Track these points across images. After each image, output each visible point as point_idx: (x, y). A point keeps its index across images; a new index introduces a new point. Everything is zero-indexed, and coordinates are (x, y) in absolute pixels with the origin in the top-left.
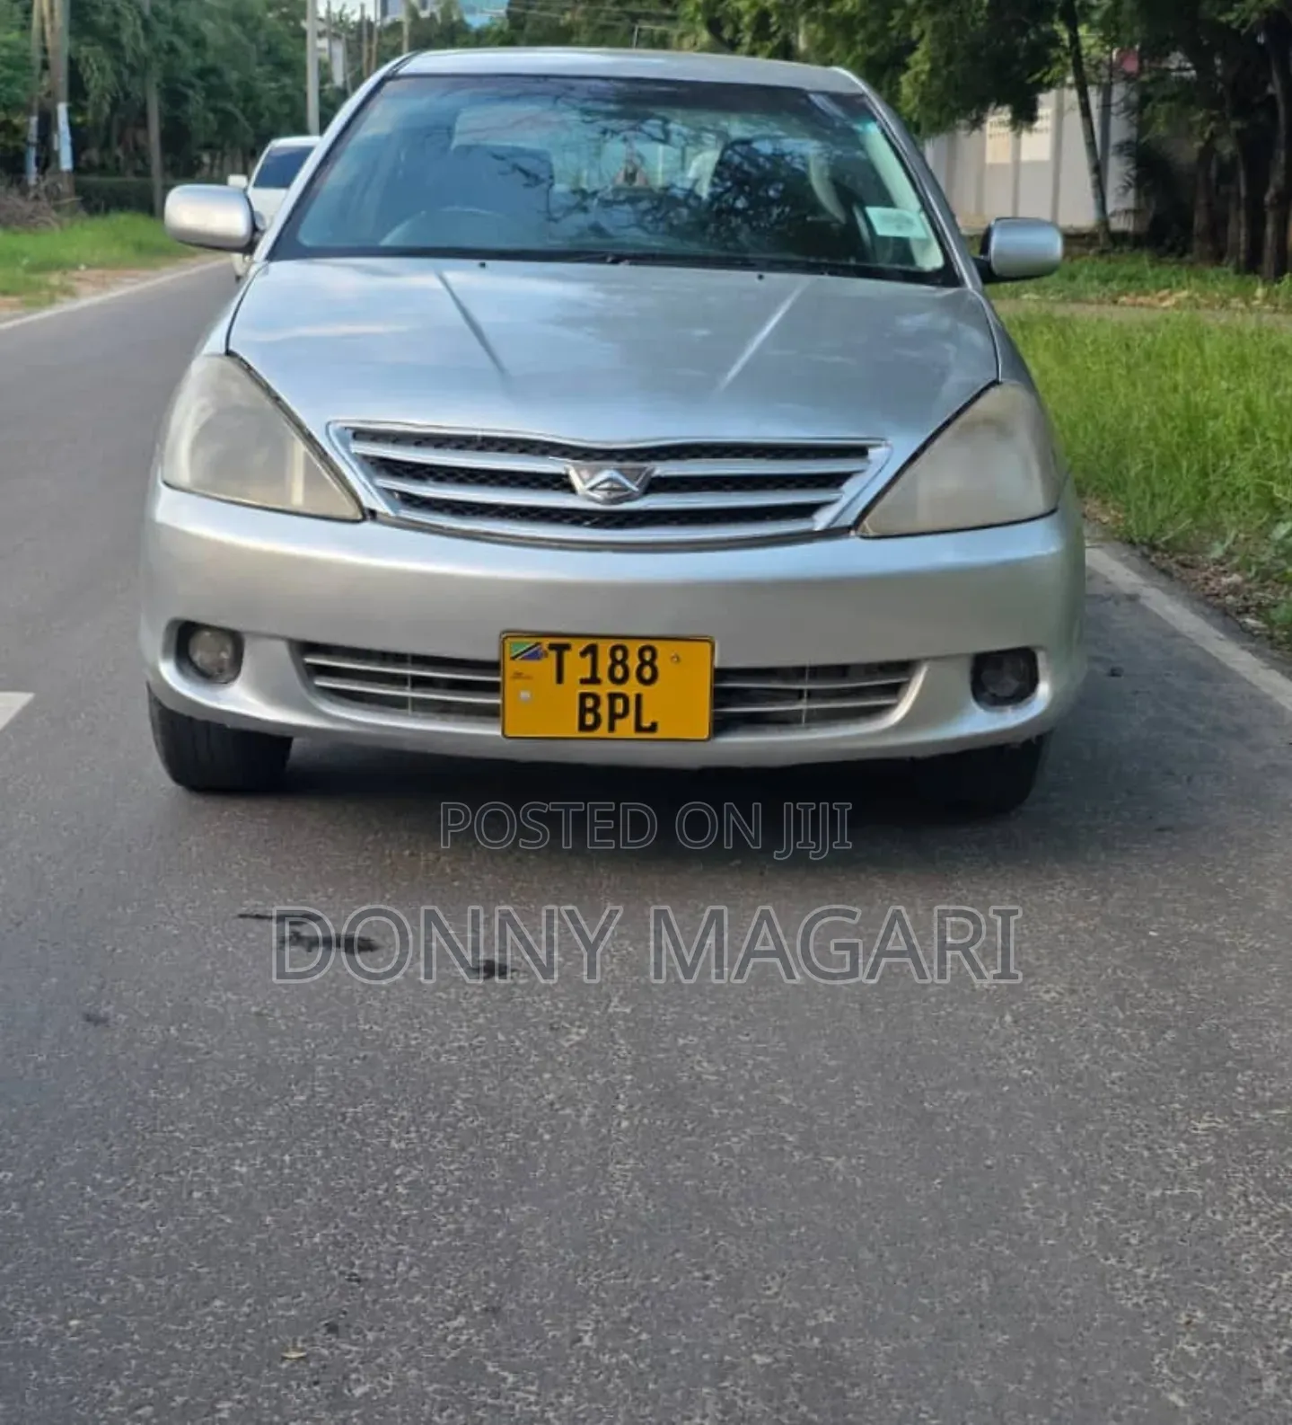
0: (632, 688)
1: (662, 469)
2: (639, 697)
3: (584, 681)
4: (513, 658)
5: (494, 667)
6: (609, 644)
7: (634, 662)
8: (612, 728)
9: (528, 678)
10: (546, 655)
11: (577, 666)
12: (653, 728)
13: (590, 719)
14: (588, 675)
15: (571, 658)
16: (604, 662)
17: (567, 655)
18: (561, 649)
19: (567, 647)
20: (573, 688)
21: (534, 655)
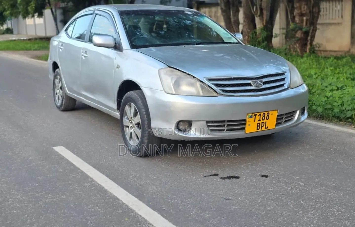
0: (265, 121)
1: (264, 80)
5: (245, 121)
6: (263, 113)
7: (266, 116)
8: (261, 129)
9: (250, 121)
10: (253, 117)
11: (258, 118)
12: (267, 128)
13: (258, 128)
14: (259, 120)
16: (262, 117)
17: (256, 116)
19: (256, 115)
20: (257, 122)
21: (251, 117)
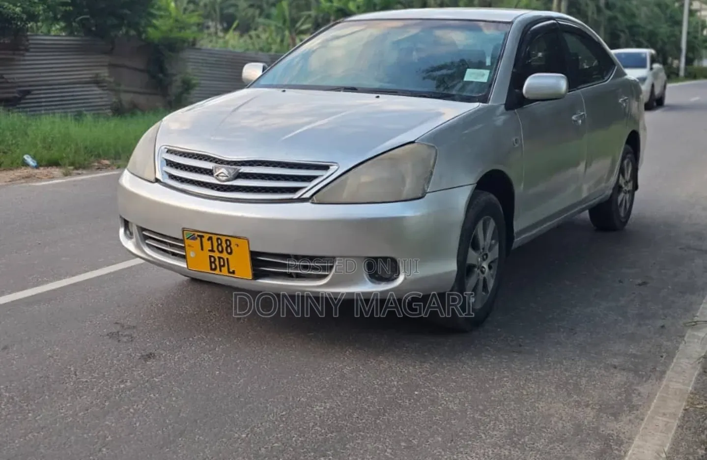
0: (225, 255)
1: (243, 169)
2: (227, 259)
3: (209, 251)
4: (188, 238)
5: (182, 241)
6: (216, 237)
7: (224, 245)
8: (220, 270)
9: (193, 247)
10: (196, 238)
11: (207, 245)
12: (233, 272)
13: (213, 266)
14: (211, 249)
15: (205, 240)
16: (215, 244)
17: (203, 240)
18: (201, 237)
19: (203, 237)
20: (207, 253)
21: (194, 239)
